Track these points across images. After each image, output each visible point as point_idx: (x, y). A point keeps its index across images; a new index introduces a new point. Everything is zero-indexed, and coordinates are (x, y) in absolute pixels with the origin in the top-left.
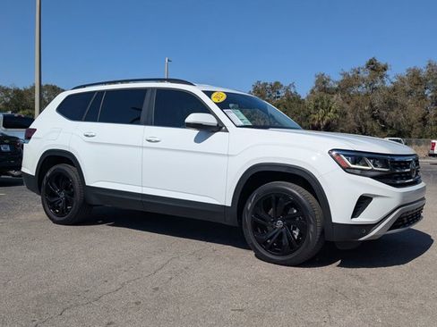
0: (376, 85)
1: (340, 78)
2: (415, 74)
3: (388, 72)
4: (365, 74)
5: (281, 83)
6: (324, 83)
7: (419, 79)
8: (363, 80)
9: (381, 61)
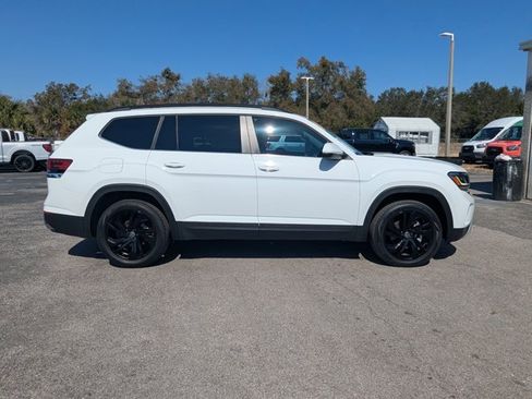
0: (172, 92)
1: (139, 84)
2: (199, 84)
3: (181, 81)
4: (162, 82)
5: (78, 85)
6: (127, 88)
7: (203, 88)
8: (161, 87)
9: (175, 71)
